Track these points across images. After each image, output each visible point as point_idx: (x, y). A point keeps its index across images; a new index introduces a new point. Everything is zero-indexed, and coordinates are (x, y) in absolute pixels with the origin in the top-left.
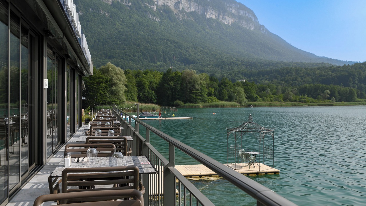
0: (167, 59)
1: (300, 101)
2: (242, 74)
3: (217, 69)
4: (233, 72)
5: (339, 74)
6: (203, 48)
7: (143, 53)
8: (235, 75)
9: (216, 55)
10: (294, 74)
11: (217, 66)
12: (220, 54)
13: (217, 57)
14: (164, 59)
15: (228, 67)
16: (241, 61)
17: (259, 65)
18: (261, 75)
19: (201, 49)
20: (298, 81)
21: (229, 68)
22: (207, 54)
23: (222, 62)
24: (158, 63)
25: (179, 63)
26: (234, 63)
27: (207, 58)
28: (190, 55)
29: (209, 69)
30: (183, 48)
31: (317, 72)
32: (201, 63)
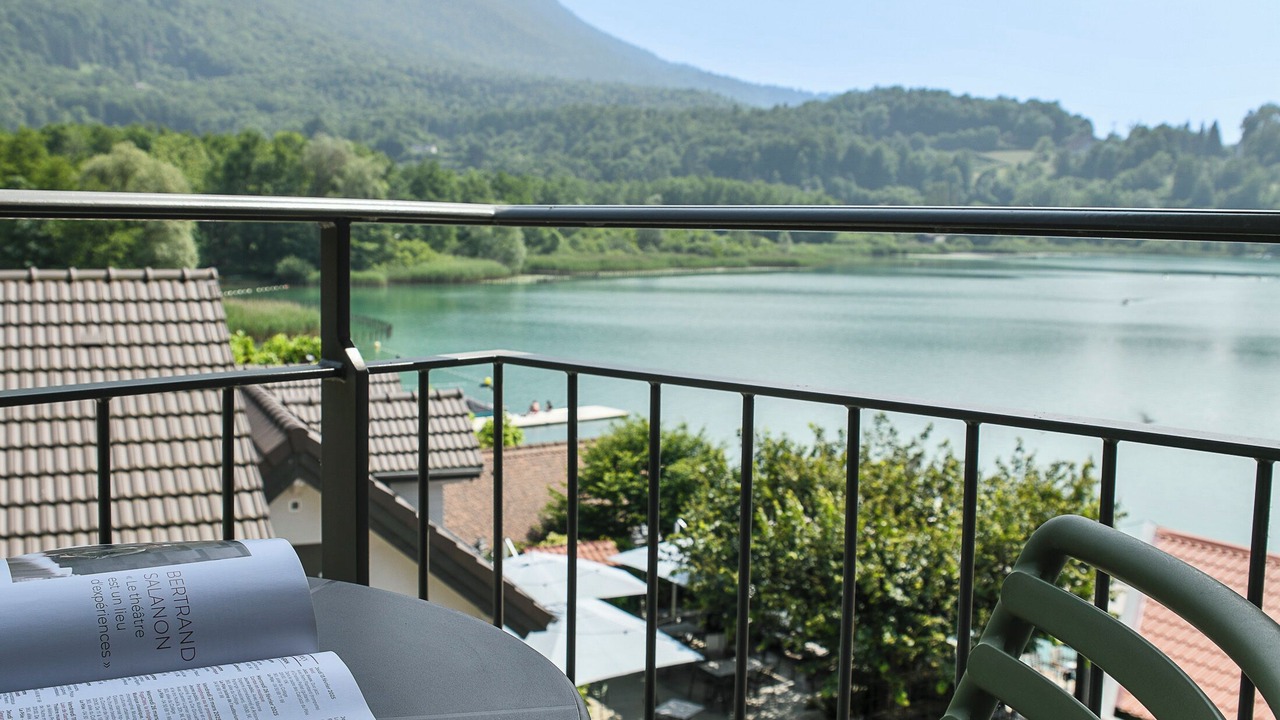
0: (121, 53)
1: (692, 251)
2: (422, 121)
3: (321, 97)
4: (390, 114)
5: (765, 141)
6: (259, 12)
7: (19, 25)
8: (398, 126)
9: (311, 43)
10: (613, 131)
11: (319, 85)
12: (324, 38)
13: (315, 49)
14: (110, 50)
15: (365, 92)
16: (410, 72)
17: (475, 88)
18: (492, 130)
19: (254, 16)
20: (631, 158)
21: (368, 99)
22: (279, 37)
23: (338, 72)
24: (86, 69)
25: (168, 68)
26: (383, 78)
27: (279, 51)
28: (210, 41)
29: (292, 100)
30: (182, 12)
31: (692, 127)
32: (260, 72)
